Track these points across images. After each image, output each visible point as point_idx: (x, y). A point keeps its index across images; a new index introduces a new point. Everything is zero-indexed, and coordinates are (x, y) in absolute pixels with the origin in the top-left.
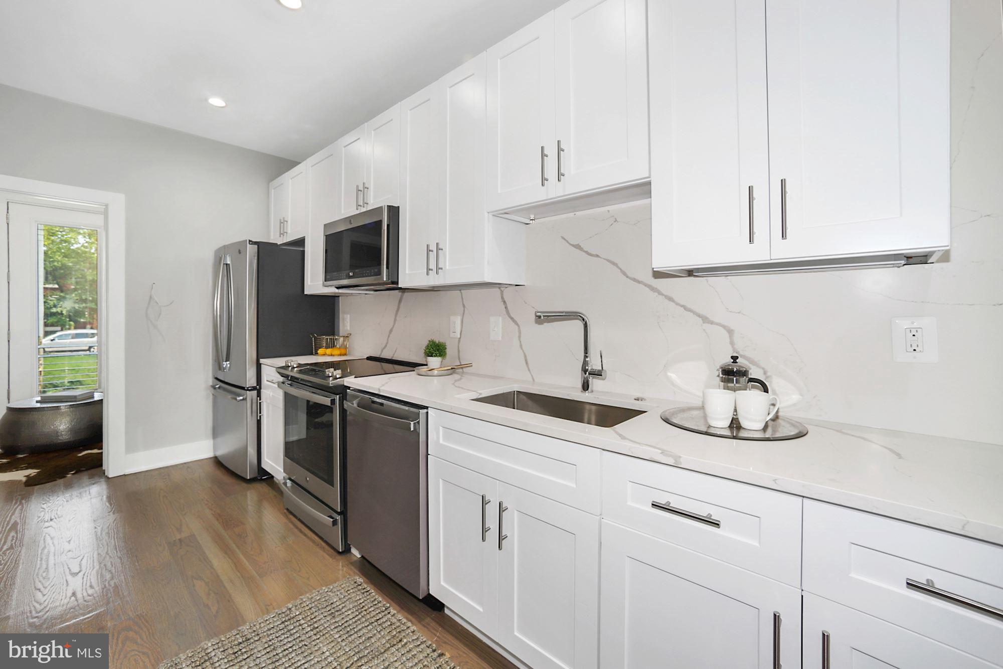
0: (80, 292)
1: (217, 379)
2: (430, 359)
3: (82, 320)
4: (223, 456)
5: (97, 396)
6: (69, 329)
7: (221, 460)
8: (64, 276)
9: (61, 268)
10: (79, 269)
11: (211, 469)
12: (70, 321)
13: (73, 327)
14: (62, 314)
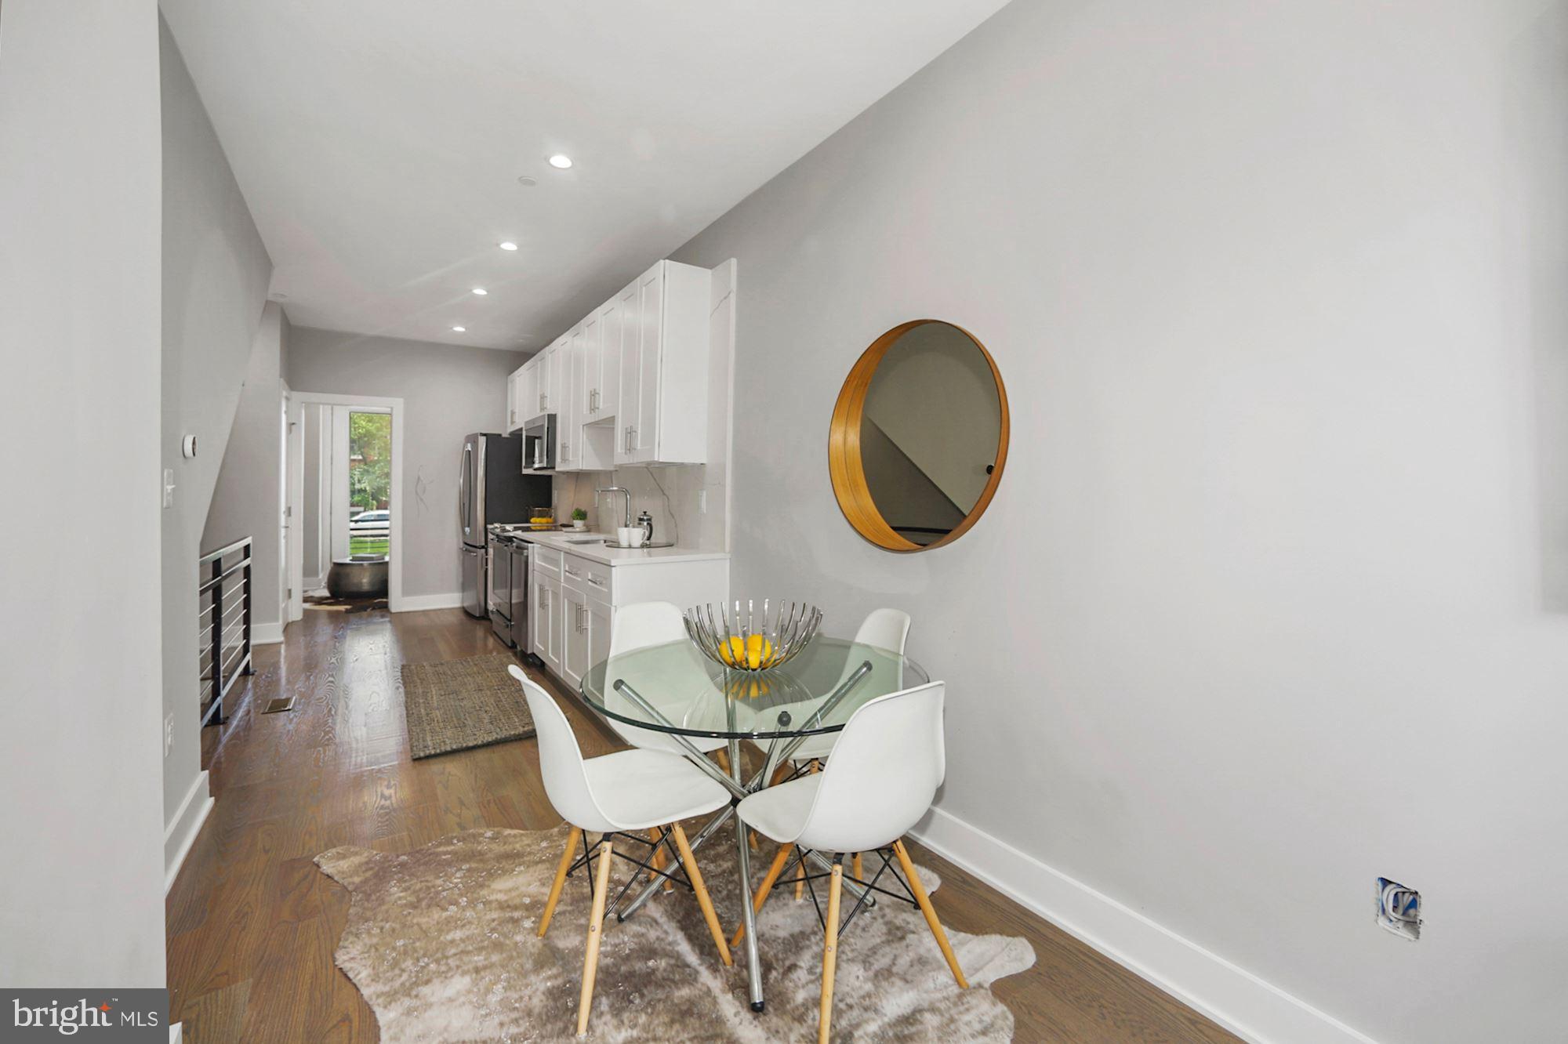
0: (382, 464)
1: (466, 544)
2: (575, 521)
3: (384, 499)
4: (468, 607)
5: (387, 559)
6: (372, 509)
7: (468, 610)
8: (368, 444)
9: (365, 436)
10: (382, 436)
11: (462, 616)
12: (373, 500)
13: (375, 508)
14: (365, 491)
